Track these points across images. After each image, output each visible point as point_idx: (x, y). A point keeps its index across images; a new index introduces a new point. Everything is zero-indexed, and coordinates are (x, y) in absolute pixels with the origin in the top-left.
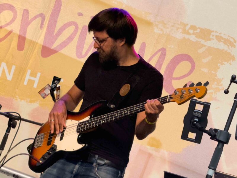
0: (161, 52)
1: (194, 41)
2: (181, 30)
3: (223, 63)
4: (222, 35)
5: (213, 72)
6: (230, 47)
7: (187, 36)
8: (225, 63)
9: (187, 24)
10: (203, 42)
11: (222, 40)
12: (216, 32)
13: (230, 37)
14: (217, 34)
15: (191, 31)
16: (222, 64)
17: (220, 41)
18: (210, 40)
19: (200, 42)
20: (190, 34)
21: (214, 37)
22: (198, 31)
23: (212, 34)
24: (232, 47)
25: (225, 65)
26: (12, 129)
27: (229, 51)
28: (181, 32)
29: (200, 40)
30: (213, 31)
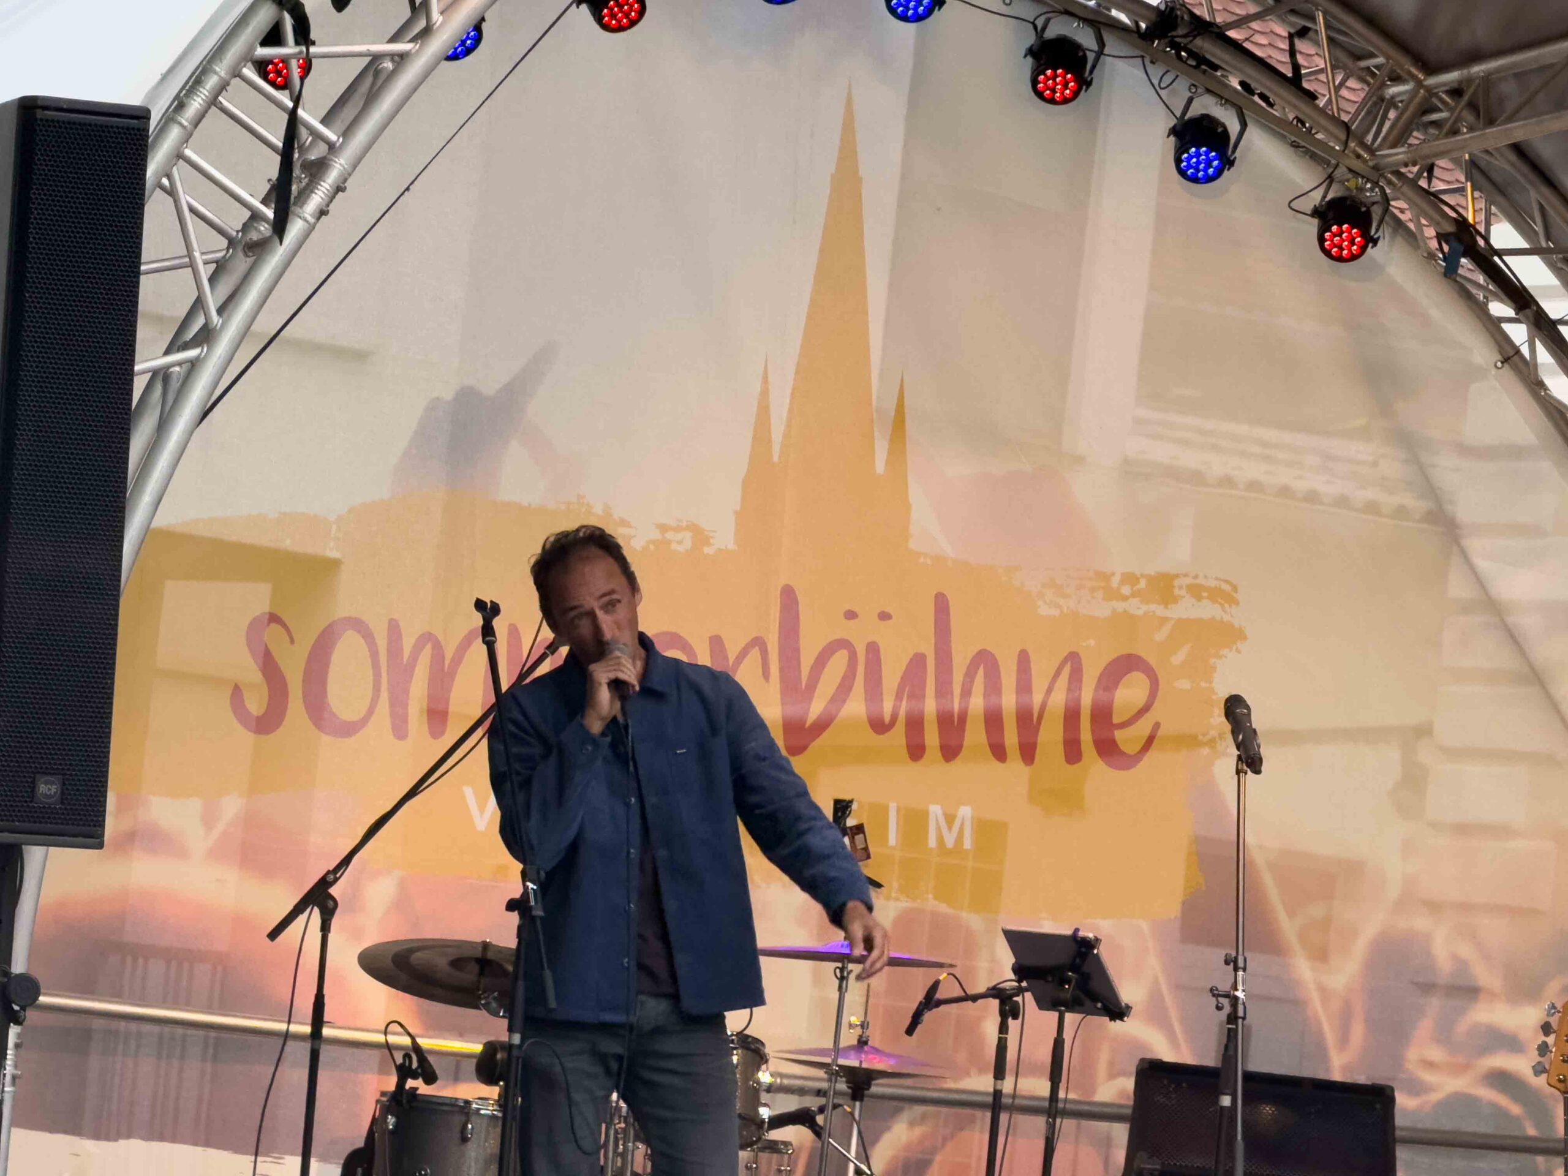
0: (1069, 664)
1: (1140, 612)
2: (1099, 594)
3: (1221, 653)
4: (1201, 581)
5: (1203, 684)
6: (1226, 605)
7: (1120, 606)
8: (1225, 651)
9: (1113, 574)
10: (1159, 610)
11: (1205, 594)
12: (1186, 575)
13: (1220, 580)
14: (1188, 581)
15: (1126, 590)
16: (1220, 657)
17: (1199, 598)
18: (1175, 600)
19: (1154, 612)
20: (1125, 598)
21: (1183, 592)
22: (1142, 584)
23: (1177, 583)
24: (1230, 606)
25: (1226, 657)
26: (1011, 1022)
27: (1226, 618)
28: (1104, 599)
29: (1153, 607)
30: (1177, 576)
